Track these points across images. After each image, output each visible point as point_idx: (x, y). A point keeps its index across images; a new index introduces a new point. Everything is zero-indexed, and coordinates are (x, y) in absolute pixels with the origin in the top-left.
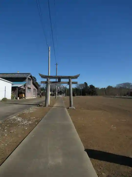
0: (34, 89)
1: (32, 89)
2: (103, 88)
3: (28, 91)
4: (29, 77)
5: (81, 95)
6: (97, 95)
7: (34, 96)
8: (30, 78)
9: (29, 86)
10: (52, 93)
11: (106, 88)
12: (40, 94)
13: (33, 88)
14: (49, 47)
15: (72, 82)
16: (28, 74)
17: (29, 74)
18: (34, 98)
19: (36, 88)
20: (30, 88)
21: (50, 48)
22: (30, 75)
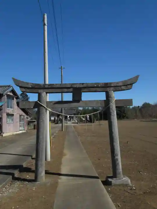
0: (20, 116)
1: (16, 117)
2: (136, 107)
3: (8, 120)
4: (9, 93)
5: (102, 120)
6: (127, 118)
7: (21, 128)
8: (11, 94)
9: (10, 111)
10: (55, 118)
11: (140, 106)
12: (35, 122)
13: (17, 114)
14: (44, 15)
15: (116, 100)
16: (6, 86)
17: (9, 86)
18: (21, 132)
19: (24, 114)
20: (13, 115)
21: (46, 16)
22: (11, 89)
